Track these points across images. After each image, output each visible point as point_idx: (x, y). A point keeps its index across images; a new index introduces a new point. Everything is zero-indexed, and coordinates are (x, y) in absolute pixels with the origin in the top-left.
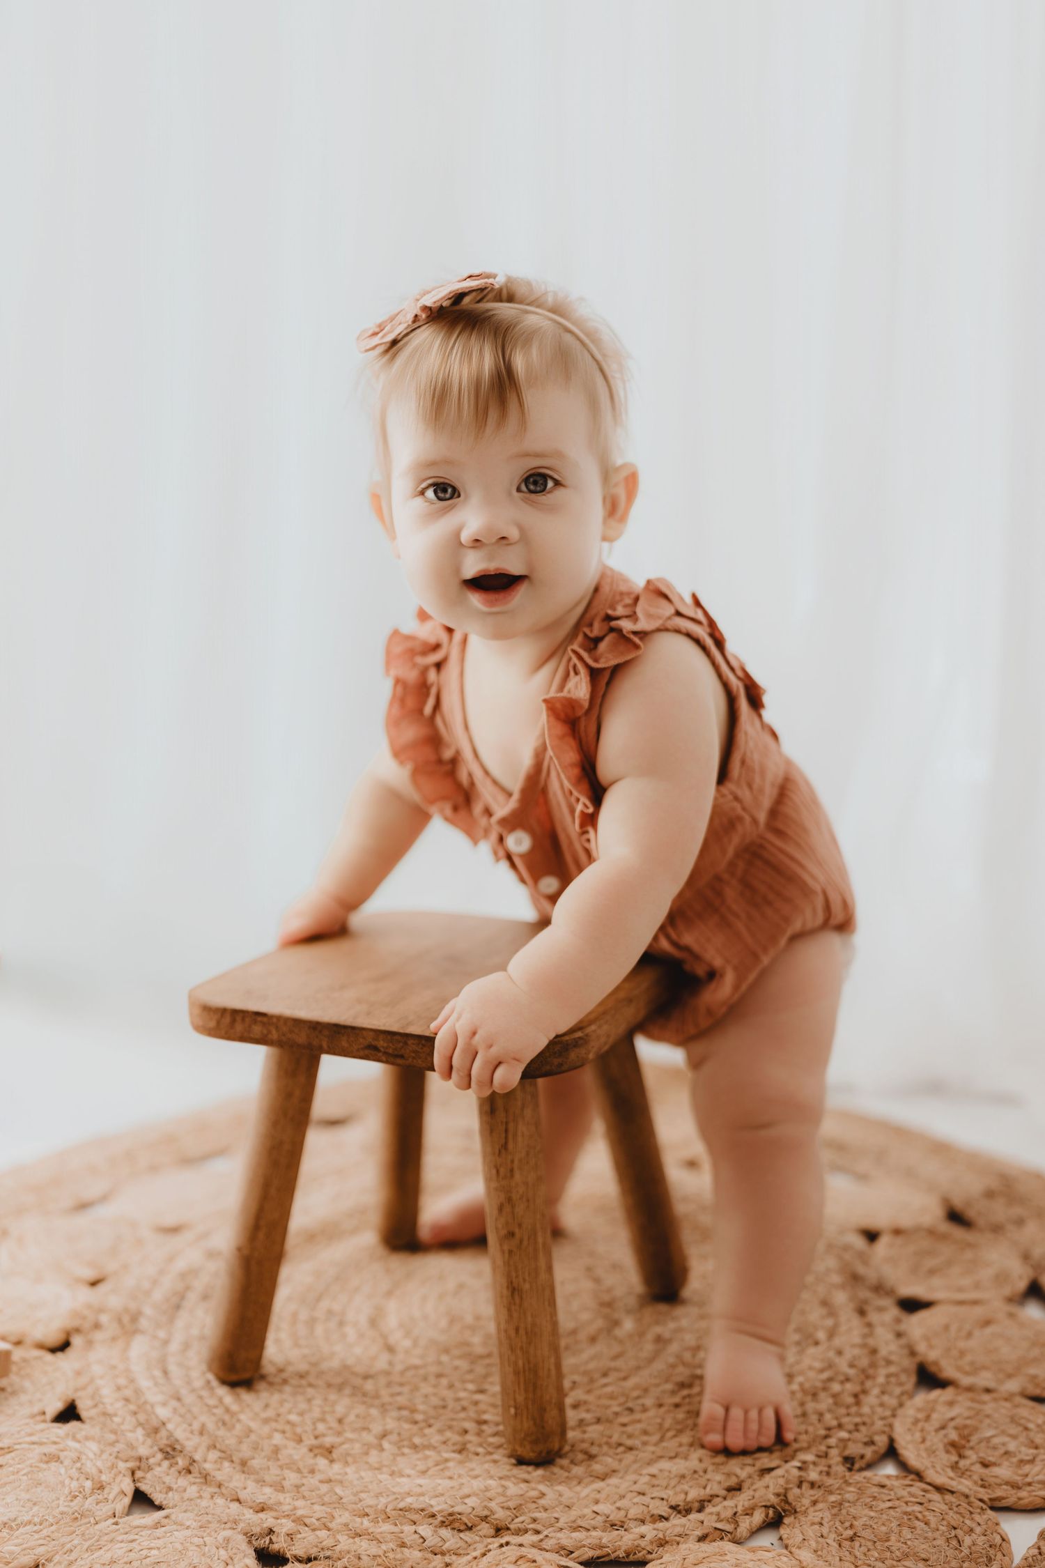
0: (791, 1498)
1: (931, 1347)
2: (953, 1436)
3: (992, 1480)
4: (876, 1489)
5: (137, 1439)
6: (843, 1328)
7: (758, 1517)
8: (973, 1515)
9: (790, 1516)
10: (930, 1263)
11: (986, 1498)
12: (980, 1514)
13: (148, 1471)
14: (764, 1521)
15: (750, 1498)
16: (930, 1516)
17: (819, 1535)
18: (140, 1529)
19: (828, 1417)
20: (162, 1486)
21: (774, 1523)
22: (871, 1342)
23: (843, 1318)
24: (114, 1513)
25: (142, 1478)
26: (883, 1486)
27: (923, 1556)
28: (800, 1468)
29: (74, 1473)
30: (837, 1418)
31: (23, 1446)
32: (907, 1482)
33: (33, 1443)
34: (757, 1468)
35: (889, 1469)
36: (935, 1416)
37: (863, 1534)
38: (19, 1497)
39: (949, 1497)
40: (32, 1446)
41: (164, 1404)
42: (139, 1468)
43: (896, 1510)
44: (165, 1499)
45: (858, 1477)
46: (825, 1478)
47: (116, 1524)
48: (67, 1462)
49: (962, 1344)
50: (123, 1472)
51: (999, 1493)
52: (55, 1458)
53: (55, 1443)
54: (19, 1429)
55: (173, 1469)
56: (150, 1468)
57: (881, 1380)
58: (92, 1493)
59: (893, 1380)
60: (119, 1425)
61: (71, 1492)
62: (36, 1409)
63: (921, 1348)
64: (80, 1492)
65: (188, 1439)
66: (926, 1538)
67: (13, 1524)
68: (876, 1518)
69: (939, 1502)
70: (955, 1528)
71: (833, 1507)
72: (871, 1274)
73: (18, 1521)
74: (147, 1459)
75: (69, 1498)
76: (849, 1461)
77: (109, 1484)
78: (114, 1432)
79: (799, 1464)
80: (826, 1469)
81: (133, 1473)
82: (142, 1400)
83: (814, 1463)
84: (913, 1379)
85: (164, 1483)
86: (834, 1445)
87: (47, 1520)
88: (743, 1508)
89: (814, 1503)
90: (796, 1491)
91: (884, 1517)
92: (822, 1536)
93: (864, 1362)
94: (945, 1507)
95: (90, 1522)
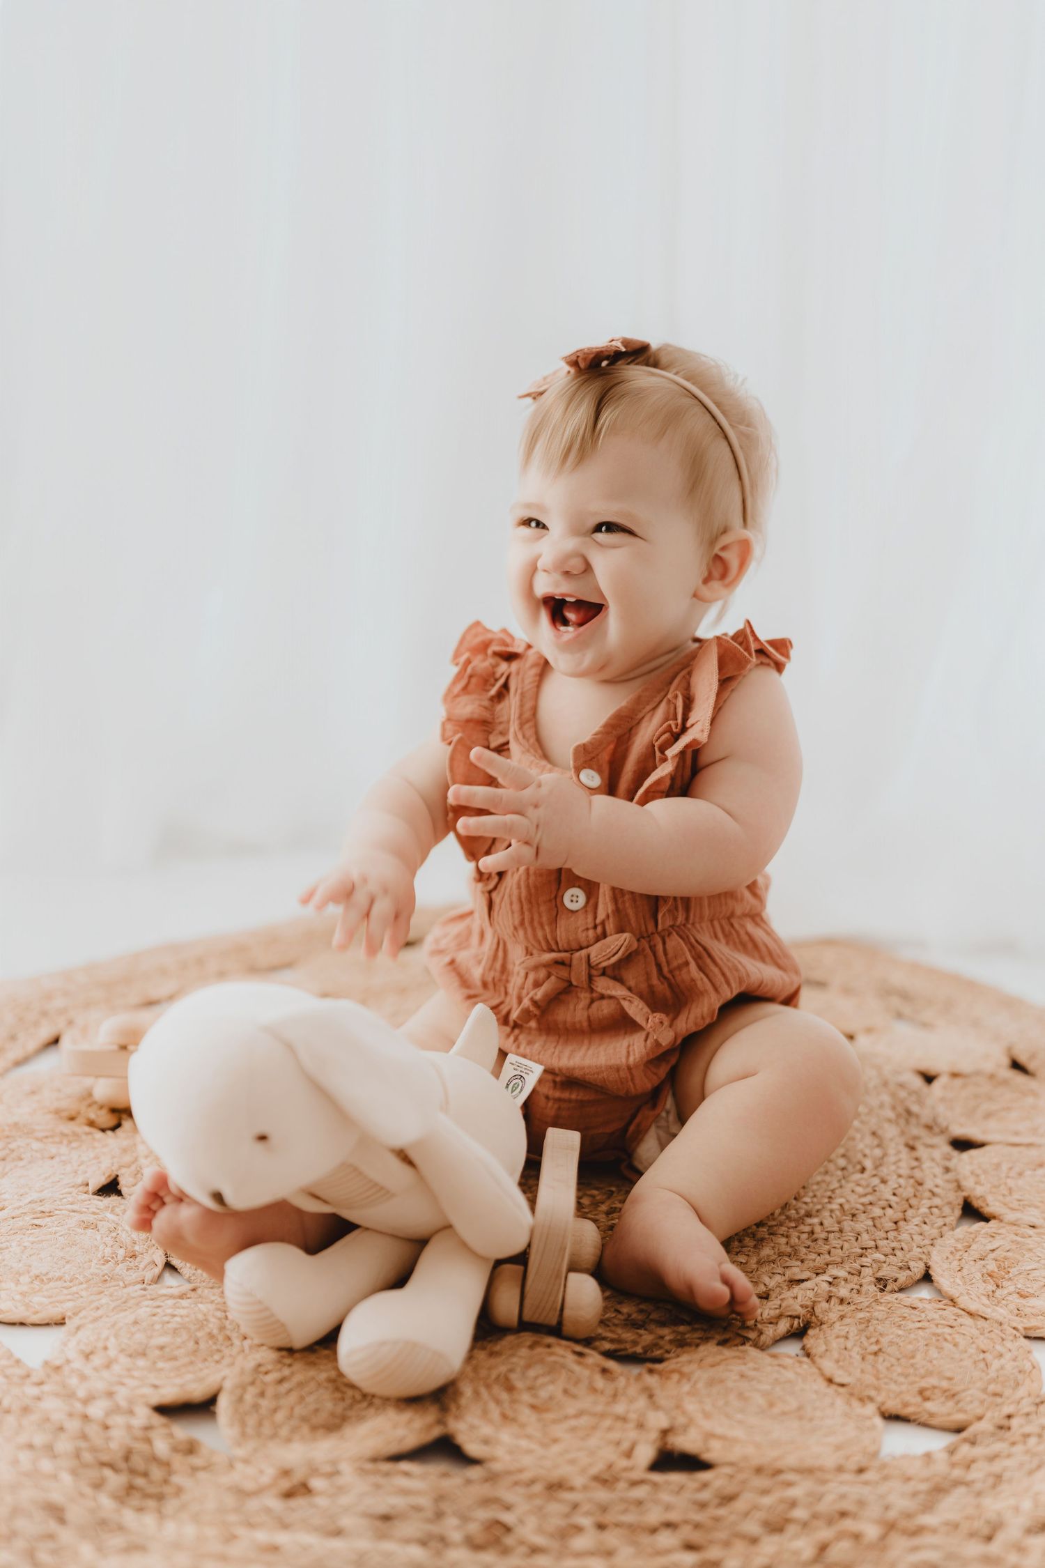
0: (818, 1310)
1: (976, 1183)
2: (992, 1266)
3: (1028, 1311)
4: (908, 1311)
6: (892, 1159)
7: (783, 1326)
8: (1004, 1342)
9: (815, 1328)
10: (986, 1106)
11: (1020, 1327)
12: (1012, 1341)
14: (788, 1331)
15: (777, 1307)
16: (958, 1338)
17: (844, 1347)
18: (167, 1298)
19: (865, 1236)
21: (799, 1334)
22: (918, 1174)
23: (891, 1151)
24: (143, 1280)
26: (915, 1308)
27: (948, 1374)
28: (830, 1283)
29: (109, 1240)
30: (875, 1241)
31: (63, 1212)
32: (941, 1305)
33: (74, 1211)
34: (787, 1278)
35: (924, 1293)
36: (974, 1247)
37: (889, 1350)
38: (53, 1254)
39: (981, 1323)
40: (73, 1214)
43: (927, 1331)
44: (194, 1274)
45: (889, 1297)
46: (855, 1296)
47: (145, 1289)
48: (103, 1231)
49: (1011, 1183)
51: (1033, 1322)
52: (95, 1227)
53: (94, 1213)
54: (62, 1197)
57: (924, 1210)
58: (124, 1260)
59: (935, 1210)
61: (104, 1257)
62: (80, 1180)
63: (969, 1183)
64: (113, 1258)
66: (952, 1358)
67: (44, 1278)
68: (903, 1336)
69: (971, 1327)
70: (984, 1352)
71: (860, 1323)
72: (926, 1115)
73: (50, 1276)
75: (102, 1262)
76: (882, 1283)
77: (142, 1254)
79: (831, 1280)
80: (858, 1287)
83: (846, 1280)
84: (958, 1212)
86: (869, 1265)
87: (77, 1278)
88: (768, 1317)
89: (842, 1317)
90: (824, 1305)
91: (912, 1336)
92: (846, 1349)
93: (909, 1192)
94: (975, 1332)
95: (118, 1285)
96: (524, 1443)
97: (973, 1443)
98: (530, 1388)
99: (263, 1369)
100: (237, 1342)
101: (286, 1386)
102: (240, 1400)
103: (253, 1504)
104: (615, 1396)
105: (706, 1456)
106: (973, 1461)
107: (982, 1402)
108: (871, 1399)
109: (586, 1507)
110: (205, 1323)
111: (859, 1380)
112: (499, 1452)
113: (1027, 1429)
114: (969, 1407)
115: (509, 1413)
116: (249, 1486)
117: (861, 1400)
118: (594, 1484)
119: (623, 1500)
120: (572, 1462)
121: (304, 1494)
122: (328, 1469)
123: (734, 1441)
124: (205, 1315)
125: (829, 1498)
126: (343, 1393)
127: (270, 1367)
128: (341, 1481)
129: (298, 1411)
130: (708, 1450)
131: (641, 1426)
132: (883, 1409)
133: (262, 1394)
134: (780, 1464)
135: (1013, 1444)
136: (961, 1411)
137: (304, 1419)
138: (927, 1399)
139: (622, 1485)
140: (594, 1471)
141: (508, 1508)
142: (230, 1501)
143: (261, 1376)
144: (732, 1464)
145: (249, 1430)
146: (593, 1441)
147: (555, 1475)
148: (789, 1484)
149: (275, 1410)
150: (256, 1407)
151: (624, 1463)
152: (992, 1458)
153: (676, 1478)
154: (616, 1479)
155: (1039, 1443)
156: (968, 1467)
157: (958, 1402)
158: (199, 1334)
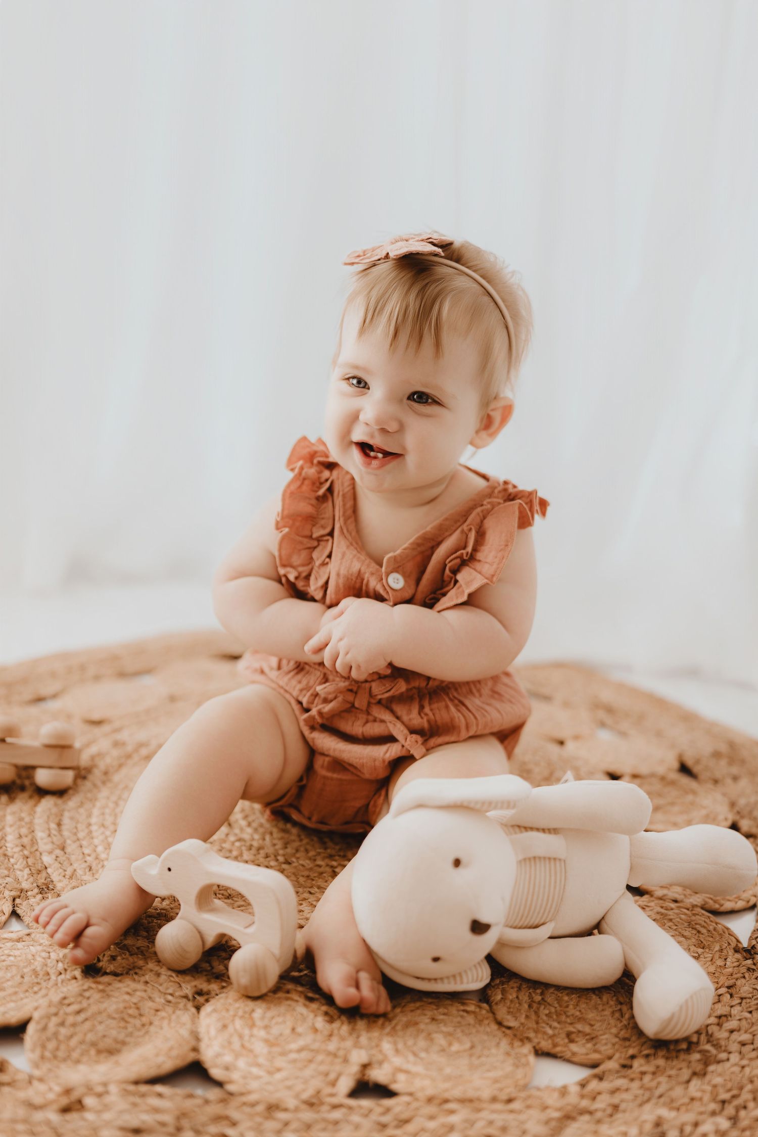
5: (23, 876)
13: (26, 900)
18: (7, 941)
25: (20, 904)
27: (591, 1021)
41: (50, 853)
42: (19, 897)
50: (7, 898)
56: (27, 898)
60: (13, 864)
65: (60, 881)
66: (596, 1008)
70: (621, 1003)
74: (26, 892)
78: (8, 869)
81: (14, 900)
82: (35, 848)
96: (255, 1070)
97: (600, 1078)
98: (266, 1027)
99: (66, 1002)
100: (53, 977)
101: (82, 1016)
102: (45, 1028)
103: (39, 1116)
104: (331, 1035)
105: (394, 1087)
106: (599, 1093)
107: (613, 1045)
108: (529, 1039)
109: (294, 1125)
110: (32, 961)
111: (522, 1025)
112: (235, 1076)
113: (644, 1069)
114: (603, 1048)
115: (247, 1045)
116: (38, 1100)
117: (522, 1040)
118: (304, 1107)
119: (325, 1120)
120: (289, 1088)
121: (78, 1110)
122: (100, 1089)
123: (415, 1075)
124: (33, 956)
125: (480, 1124)
126: (127, 1022)
127: (72, 1000)
128: (108, 1099)
129: (90, 1037)
130: (395, 1082)
131: (346, 1060)
132: (537, 1047)
133: (62, 1024)
134: (447, 1095)
135: (632, 1080)
136: (596, 1051)
137: (94, 1044)
138: (572, 1041)
139: (325, 1108)
140: (305, 1096)
141: (234, 1124)
142: (21, 1112)
143: (64, 1007)
144: (411, 1094)
145: (48, 1054)
146: (308, 1072)
147: (273, 1099)
148: (452, 1112)
149: (71, 1037)
150: (56, 1034)
151: (328, 1090)
152: (613, 1092)
153: (366, 1103)
154: (322, 1103)
155: (652, 1080)
156: (594, 1099)
157: (594, 1045)
158: (25, 970)
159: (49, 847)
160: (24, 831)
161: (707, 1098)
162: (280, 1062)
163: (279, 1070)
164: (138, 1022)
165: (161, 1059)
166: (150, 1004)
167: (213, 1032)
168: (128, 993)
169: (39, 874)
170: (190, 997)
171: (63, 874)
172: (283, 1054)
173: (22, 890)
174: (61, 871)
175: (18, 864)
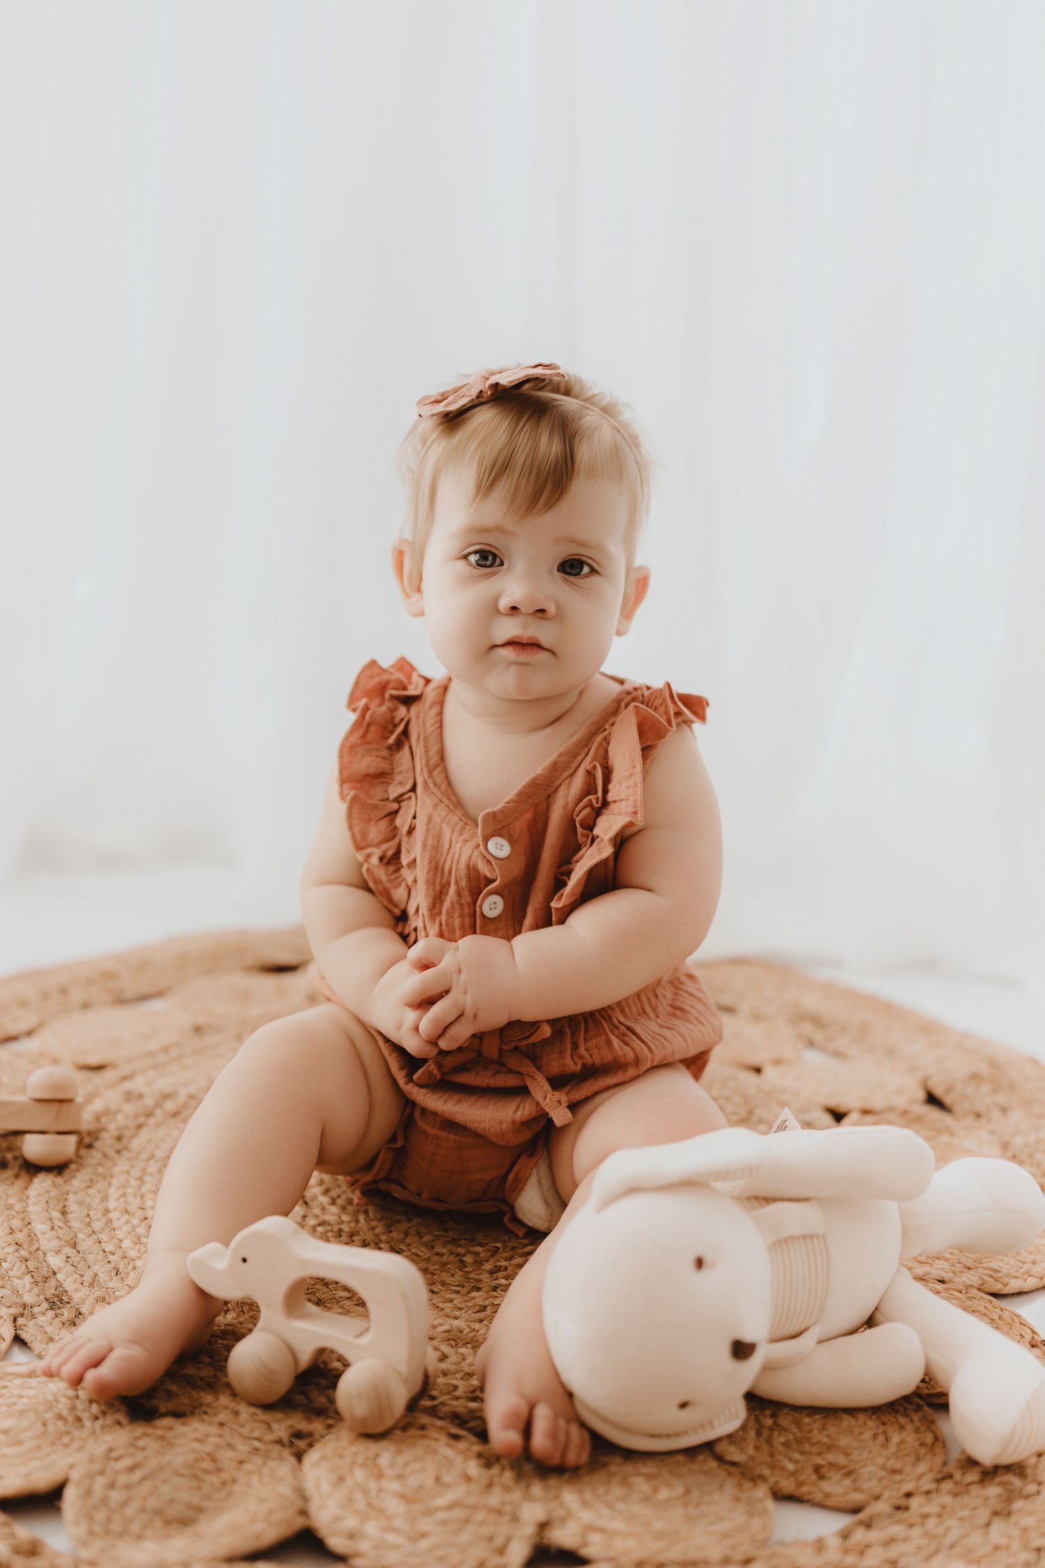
5: (24, 1287)
8: (907, 1412)
11: (924, 1394)
12: (915, 1410)
13: (31, 1320)
18: (14, 1377)
20: (44, 1335)
25: (25, 1325)
27: (846, 1449)
41: (58, 1252)
42: (22, 1315)
44: (44, 1349)
50: (5, 1317)
55: (57, 1319)
56: (33, 1317)
60: (7, 1271)
65: (77, 1290)
66: (851, 1432)
70: (884, 1424)
74: (31, 1307)
81: (15, 1320)
82: (35, 1247)
85: (46, 1333)
96: (391, 1538)
97: (868, 1525)
98: (400, 1477)
99: (114, 1454)
100: (88, 1423)
101: (138, 1474)
102: (88, 1493)
104: (490, 1485)
105: (586, 1552)
106: (868, 1546)
107: (880, 1479)
108: (762, 1478)
110: (54, 1403)
111: (751, 1458)
112: (364, 1546)
113: (925, 1510)
114: (866, 1485)
115: (376, 1503)
117: (753, 1480)
123: (614, 1534)
124: (54, 1395)
126: (202, 1480)
127: (120, 1452)
129: (153, 1503)
130: (586, 1545)
131: (515, 1519)
132: (775, 1489)
133: (112, 1486)
134: (663, 1559)
135: (911, 1526)
136: (856, 1489)
137: (158, 1512)
138: (822, 1477)
143: (112, 1463)
144: (610, 1559)
145: (97, 1528)
146: (465, 1537)
149: (125, 1503)
150: (105, 1501)
151: (496, 1560)
152: (889, 1542)
155: (938, 1525)
156: (862, 1553)
157: (855, 1480)
158: (48, 1416)
159: (54, 1244)
160: (16, 1223)
161: (1015, 1545)
162: (425, 1525)
163: (424, 1535)
164: (215, 1480)
165: (259, 1527)
166: (229, 1454)
167: (325, 1487)
168: (198, 1440)
169: (46, 1282)
170: (286, 1440)
171: (80, 1280)
172: (428, 1513)
173: (25, 1306)
174: (76, 1276)
175: (15, 1269)
